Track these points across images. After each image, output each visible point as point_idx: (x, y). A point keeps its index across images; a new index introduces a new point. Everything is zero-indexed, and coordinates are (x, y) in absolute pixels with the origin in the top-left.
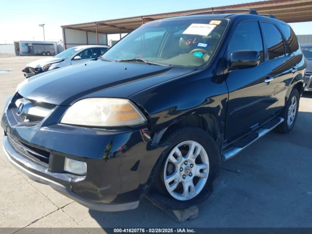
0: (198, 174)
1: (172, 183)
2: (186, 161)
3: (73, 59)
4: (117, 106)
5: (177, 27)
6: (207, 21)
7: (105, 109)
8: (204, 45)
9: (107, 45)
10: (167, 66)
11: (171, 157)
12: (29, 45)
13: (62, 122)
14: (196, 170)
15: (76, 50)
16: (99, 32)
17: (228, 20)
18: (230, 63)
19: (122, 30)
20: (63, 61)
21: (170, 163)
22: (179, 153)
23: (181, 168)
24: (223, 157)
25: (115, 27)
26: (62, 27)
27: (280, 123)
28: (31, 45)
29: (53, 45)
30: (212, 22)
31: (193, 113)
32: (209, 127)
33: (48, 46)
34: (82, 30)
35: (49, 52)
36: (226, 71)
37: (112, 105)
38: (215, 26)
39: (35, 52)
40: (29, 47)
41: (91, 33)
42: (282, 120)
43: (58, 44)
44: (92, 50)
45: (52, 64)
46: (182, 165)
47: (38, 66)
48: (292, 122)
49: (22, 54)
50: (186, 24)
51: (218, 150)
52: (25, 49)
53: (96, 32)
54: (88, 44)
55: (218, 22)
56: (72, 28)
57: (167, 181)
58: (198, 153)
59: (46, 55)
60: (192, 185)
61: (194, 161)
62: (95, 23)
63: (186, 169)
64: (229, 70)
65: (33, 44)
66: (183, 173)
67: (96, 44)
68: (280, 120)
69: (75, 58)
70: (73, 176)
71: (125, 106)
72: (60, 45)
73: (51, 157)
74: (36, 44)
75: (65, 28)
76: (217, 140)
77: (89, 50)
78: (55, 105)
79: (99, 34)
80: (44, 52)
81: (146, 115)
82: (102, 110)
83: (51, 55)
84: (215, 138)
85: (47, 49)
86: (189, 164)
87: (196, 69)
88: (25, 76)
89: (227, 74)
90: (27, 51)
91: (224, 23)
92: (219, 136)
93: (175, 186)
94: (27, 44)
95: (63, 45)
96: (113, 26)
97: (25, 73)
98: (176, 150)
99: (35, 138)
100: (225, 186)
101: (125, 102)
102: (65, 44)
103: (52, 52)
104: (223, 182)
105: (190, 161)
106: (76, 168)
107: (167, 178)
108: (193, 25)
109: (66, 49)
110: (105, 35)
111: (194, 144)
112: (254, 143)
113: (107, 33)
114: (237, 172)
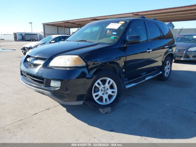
0: (111, 93)
1: (96, 96)
2: (104, 87)
3: (50, 43)
4: (73, 58)
5: (104, 25)
6: (118, 22)
7: (68, 59)
8: (115, 33)
9: (70, 34)
10: (98, 43)
11: (96, 84)
12: (23, 35)
13: (49, 65)
14: (110, 92)
15: (52, 37)
16: (65, 27)
17: (128, 21)
18: (127, 41)
19: (79, 26)
20: (44, 43)
21: (96, 87)
22: (100, 83)
23: (102, 90)
24: (125, 87)
25: (75, 24)
26: (43, 24)
27: (159, 74)
28: (24, 35)
29: (37, 35)
30: (120, 22)
31: (108, 63)
32: (118, 72)
33: (34, 35)
34: (55, 26)
35: (35, 39)
36: (125, 46)
37: (71, 58)
38: (121, 24)
39: (26, 39)
40: (23, 36)
41: (60, 27)
42: (161, 72)
43: (40, 34)
44: (61, 37)
45: (38, 45)
46: (102, 88)
47: (31, 46)
48: (168, 75)
49: (18, 40)
50: (108, 23)
51: (122, 82)
52: (20, 37)
53: (63, 27)
54: (58, 34)
55: (123, 22)
56: (49, 25)
57: (94, 95)
58: (111, 83)
59: (33, 41)
60: (108, 98)
61: (108, 87)
62: (63, 21)
63: (104, 91)
64: (127, 45)
65: (25, 34)
66: (103, 92)
67: (63, 34)
68: (159, 73)
69: (52, 42)
70: (54, 88)
71: (77, 58)
72: (41, 35)
73: (45, 80)
74: (26, 34)
75: (45, 25)
76: (121, 78)
77: (59, 37)
78: (46, 59)
79: (65, 28)
80: (32, 39)
81: (86, 62)
82: (67, 60)
83: (36, 41)
84: (120, 77)
85: (33, 37)
86: (106, 88)
87: (110, 44)
88: (23, 52)
89: (126, 47)
90: (22, 38)
91: (126, 22)
92: (122, 76)
93: (98, 98)
94: (21, 34)
95: (43, 34)
96: (73, 23)
97: (23, 50)
98: (99, 81)
99: (37, 73)
100: (126, 102)
101: (77, 56)
102: (45, 34)
103: (36, 39)
104: (125, 100)
105: (106, 87)
106: (55, 84)
107: (94, 94)
108: (111, 24)
109: (45, 37)
110: (68, 29)
111: (109, 79)
112: (143, 82)
113: (70, 27)
114: (134, 96)
